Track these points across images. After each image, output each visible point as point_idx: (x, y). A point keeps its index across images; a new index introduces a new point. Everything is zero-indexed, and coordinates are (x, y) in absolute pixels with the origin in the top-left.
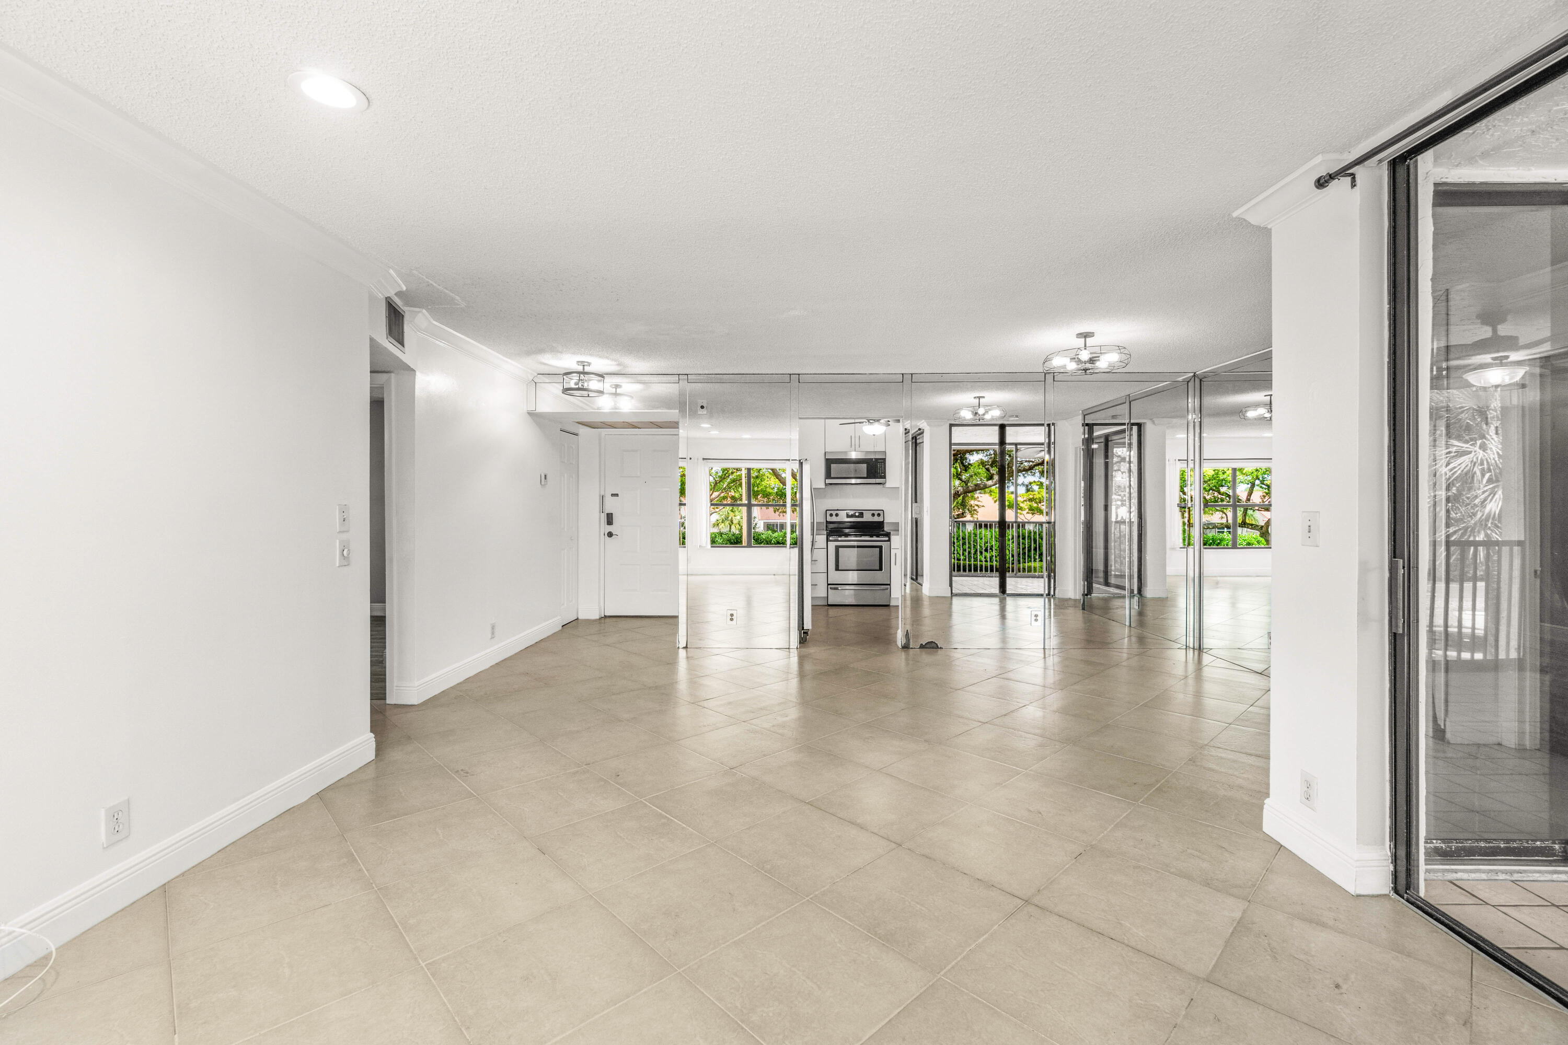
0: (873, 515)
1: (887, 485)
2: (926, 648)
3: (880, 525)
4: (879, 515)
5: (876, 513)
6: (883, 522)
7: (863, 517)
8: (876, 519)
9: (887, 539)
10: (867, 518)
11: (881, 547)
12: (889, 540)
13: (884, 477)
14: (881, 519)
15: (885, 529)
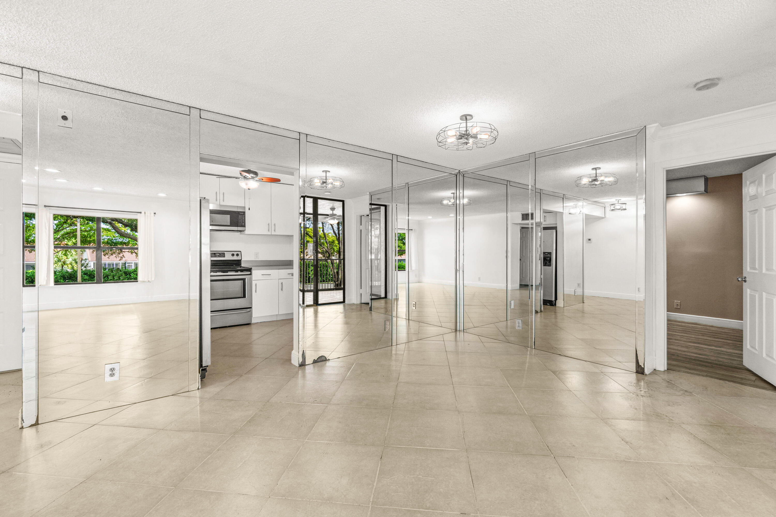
0: (233, 255)
1: (246, 232)
2: (318, 362)
3: (238, 263)
4: (237, 255)
5: (235, 253)
6: (241, 260)
7: (224, 257)
8: (235, 258)
9: (249, 273)
10: (228, 257)
11: (244, 280)
12: (251, 274)
13: (244, 226)
14: (238, 258)
15: (242, 265)
